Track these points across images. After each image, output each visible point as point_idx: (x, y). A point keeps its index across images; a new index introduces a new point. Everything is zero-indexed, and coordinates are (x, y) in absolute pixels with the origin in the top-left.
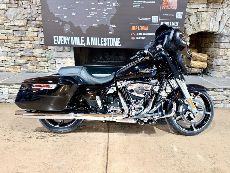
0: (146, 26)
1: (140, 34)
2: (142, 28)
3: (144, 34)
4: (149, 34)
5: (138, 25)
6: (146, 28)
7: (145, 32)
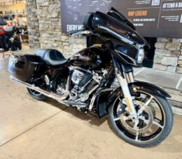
0: (144, 10)
1: (137, 20)
2: (139, 13)
3: (142, 20)
4: (147, 20)
5: (135, 10)
6: (145, 13)
7: (143, 17)
